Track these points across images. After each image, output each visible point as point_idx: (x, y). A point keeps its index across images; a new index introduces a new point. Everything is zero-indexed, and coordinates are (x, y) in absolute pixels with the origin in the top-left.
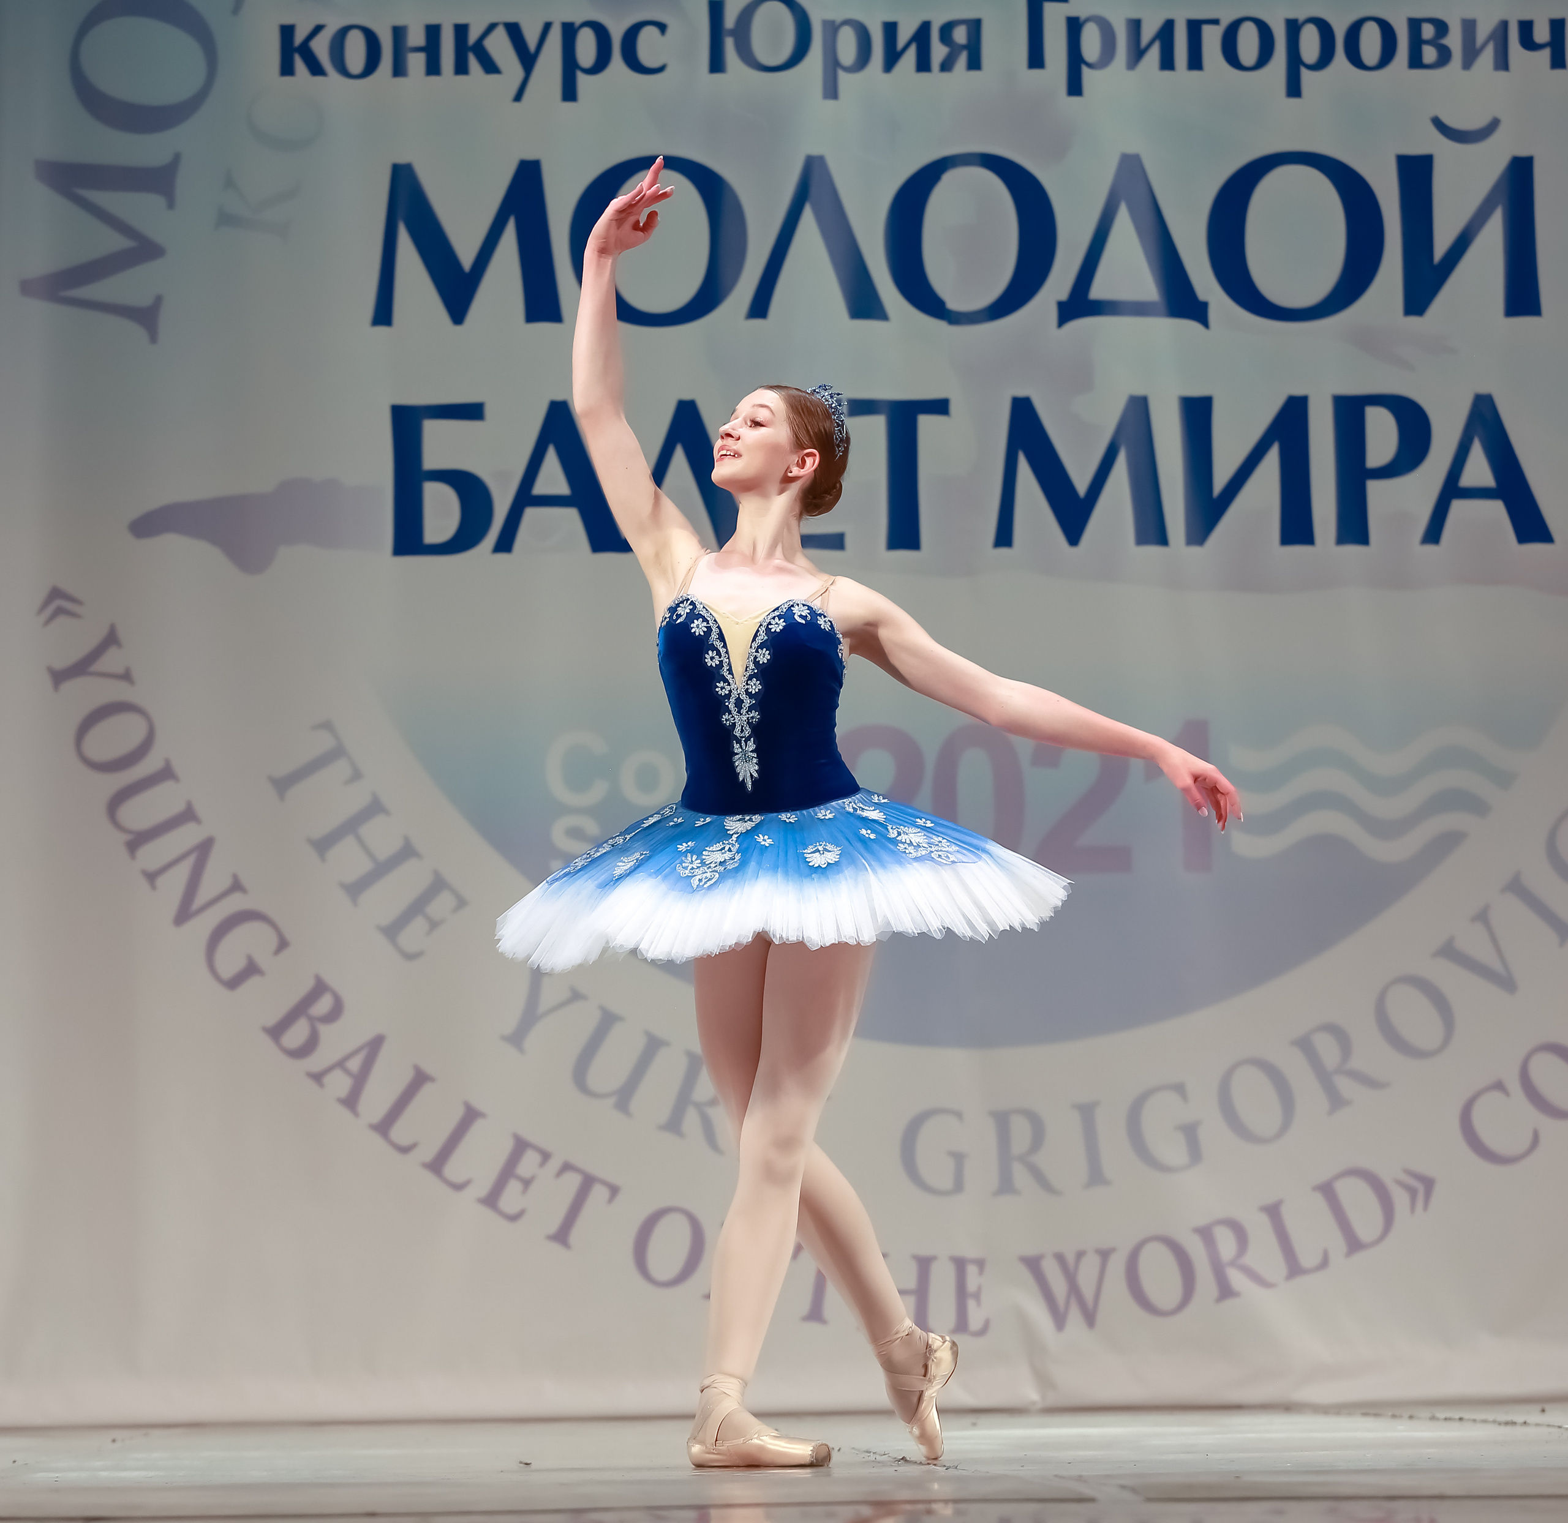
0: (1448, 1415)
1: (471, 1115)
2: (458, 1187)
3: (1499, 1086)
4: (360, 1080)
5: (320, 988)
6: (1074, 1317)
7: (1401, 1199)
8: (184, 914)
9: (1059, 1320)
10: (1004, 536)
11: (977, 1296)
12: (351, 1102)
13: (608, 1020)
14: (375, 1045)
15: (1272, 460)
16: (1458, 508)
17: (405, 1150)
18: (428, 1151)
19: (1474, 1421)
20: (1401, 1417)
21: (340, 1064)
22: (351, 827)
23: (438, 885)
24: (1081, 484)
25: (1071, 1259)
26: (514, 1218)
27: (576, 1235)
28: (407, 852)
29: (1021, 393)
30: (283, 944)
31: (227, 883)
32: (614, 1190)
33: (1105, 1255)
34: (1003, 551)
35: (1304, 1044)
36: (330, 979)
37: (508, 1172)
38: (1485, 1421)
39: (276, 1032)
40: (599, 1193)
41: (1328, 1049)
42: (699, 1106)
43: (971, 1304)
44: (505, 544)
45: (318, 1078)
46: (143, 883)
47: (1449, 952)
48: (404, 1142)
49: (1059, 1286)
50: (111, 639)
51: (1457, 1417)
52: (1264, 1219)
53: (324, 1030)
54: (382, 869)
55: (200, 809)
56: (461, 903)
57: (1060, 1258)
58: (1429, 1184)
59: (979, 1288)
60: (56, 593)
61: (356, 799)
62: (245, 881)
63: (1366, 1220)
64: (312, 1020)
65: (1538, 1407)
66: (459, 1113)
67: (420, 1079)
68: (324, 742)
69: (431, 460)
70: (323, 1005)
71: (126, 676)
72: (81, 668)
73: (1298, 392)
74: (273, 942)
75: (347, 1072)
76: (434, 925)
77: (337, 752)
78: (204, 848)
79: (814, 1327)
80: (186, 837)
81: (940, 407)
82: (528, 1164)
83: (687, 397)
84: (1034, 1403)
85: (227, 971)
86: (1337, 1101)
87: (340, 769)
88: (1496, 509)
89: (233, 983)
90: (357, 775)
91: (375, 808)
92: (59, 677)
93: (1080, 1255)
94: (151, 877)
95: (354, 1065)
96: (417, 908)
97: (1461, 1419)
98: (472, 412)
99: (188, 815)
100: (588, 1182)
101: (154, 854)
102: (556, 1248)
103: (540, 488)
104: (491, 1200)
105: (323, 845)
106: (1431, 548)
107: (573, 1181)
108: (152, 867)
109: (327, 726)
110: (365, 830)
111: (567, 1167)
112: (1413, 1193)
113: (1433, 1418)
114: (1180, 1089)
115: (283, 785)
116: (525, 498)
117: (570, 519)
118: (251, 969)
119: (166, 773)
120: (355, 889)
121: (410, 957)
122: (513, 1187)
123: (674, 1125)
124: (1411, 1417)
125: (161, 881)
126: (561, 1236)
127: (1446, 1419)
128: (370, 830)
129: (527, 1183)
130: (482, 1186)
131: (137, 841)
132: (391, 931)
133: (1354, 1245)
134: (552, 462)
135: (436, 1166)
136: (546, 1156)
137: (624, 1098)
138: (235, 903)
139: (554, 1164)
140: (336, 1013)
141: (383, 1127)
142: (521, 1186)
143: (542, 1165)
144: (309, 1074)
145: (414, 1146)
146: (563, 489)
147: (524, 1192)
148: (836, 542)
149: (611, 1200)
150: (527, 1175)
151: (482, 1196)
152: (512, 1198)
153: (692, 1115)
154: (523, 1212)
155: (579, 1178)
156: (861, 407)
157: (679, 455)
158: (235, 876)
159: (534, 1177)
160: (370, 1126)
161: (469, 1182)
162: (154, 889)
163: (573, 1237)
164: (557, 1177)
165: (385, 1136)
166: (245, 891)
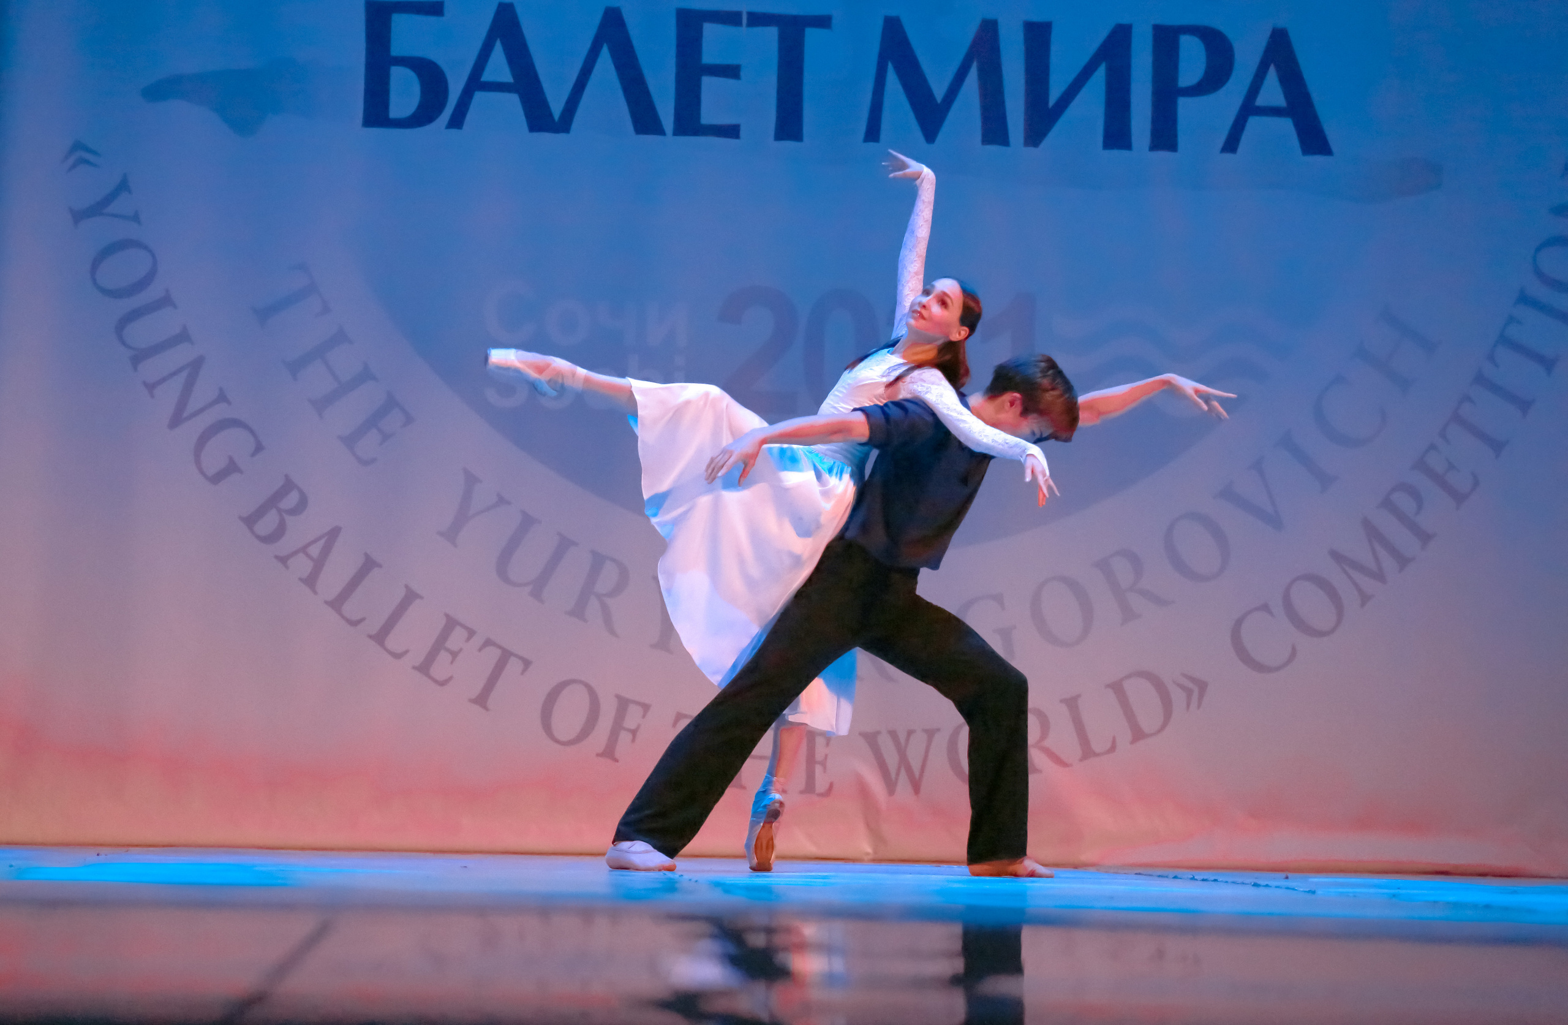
0: (1205, 878)
1: (411, 597)
2: (397, 656)
3: (1265, 608)
4: (319, 565)
5: (288, 485)
6: (903, 784)
7: (1178, 697)
8: (177, 420)
9: (891, 786)
10: (873, 133)
11: (823, 764)
12: (311, 581)
13: (528, 522)
14: (334, 534)
15: (1100, 76)
16: (1254, 123)
17: (354, 623)
18: (374, 625)
19: (1227, 882)
20: (1167, 877)
21: (304, 550)
22: (319, 352)
23: (391, 403)
24: (939, 91)
25: (902, 738)
26: (442, 683)
27: (494, 699)
28: (365, 376)
29: (893, 13)
30: (259, 448)
31: (216, 394)
32: (527, 663)
33: (931, 733)
34: (872, 145)
35: (1104, 566)
36: (296, 479)
37: (439, 644)
38: (1234, 883)
39: (250, 521)
40: (514, 665)
41: (1122, 570)
42: (600, 596)
43: (818, 769)
44: (457, 122)
45: (283, 560)
46: (144, 392)
47: (1228, 494)
48: (354, 616)
49: (892, 760)
50: (123, 186)
51: (1213, 878)
52: (1064, 708)
53: (290, 520)
54: (344, 388)
55: (192, 332)
56: (409, 420)
57: (893, 734)
58: (1202, 686)
59: (826, 756)
60: (77, 146)
61: (325, 329)
62: (229, 394)
63: (1149, 715)
64: (279, 511)
65: (1283, 875)
66: (401, 593)
67: (369, 565)
68: (299, 281)
69: (398, 48)
70: (292, 500)
71: (136, 218)
72: (97, 209)
73: (1125, 21)
74: (251, 445)
75: (308, 555)
76: (385, 437)
77: (311, 290)
78: (196, 365)
80: (182, 354)
81: (823, 22)
82: (457, 638)
84: (868, 854)
85: (211, 471)
86: (1128, 614)
87: (313, 303)
88: (1286, 126)
89: (217, 479)
90: (326, 309)
91: (340, 338)
92: (79, 216)
93: (910, 733)
94: (151, 387)
95: (315, 550)
96: (372, 422)
97: (1215, 880)
98: (434, 9)
99: (183, 337)
100: (506, 656)
101: (153, 368)
102: (477, 709)
103: (487, 76)
104: (424, 668)
105: (295, 367)
106: (1228, 156)
107: (493, 654)
108: (152, 378)
109: (303, 267)
110: (331, 356)
111: (488, 643)
112: (1189, 692)
113: (1193, 879)
114: (998, 599)
115: (265, 313)
116: (475, 83)
117: (512, 102)
118: (232, 468)
119: (166, 301)
120: (322, 404)
121: (365, 463)
122: (443, 657)
123: (578, 611)
124: (1175, 877)
125: (158, 391)
126: (482, 700)
127: (1203, 880)
128: (336, 356)
129: (454, 655)
130: (417, 656)
131: (138, 358)
132: (350, 441)
133: (1138, 734)
134: (498, 54)
135: (380, 637)
136: (471, 633)
137: (538, 588)
138: (220, 412)
139: (477, 641)
140: (301, 507)
141: (337, 604)
142: (450, 657)
143: (468, 639)
144: (277, 557)
145: (362, 620)
146: (507, 77)
147: (452, 663)
148: (731, 131)
149: (523, 672)
150: (455, 648)
151: (417, 664)
152: (441, 667)
153: (593, 605)
154: (451, 678)
155: (497, 653)
156: (758, 19)
157: (605, 53)
158: (221, 389)
159: (461, 650)
160: (326, 602)
161: (406, 652)
162: (152, 396)
163: (491, 702)
164: (480, 650)
165: (338, 611)
166: (229, 402)
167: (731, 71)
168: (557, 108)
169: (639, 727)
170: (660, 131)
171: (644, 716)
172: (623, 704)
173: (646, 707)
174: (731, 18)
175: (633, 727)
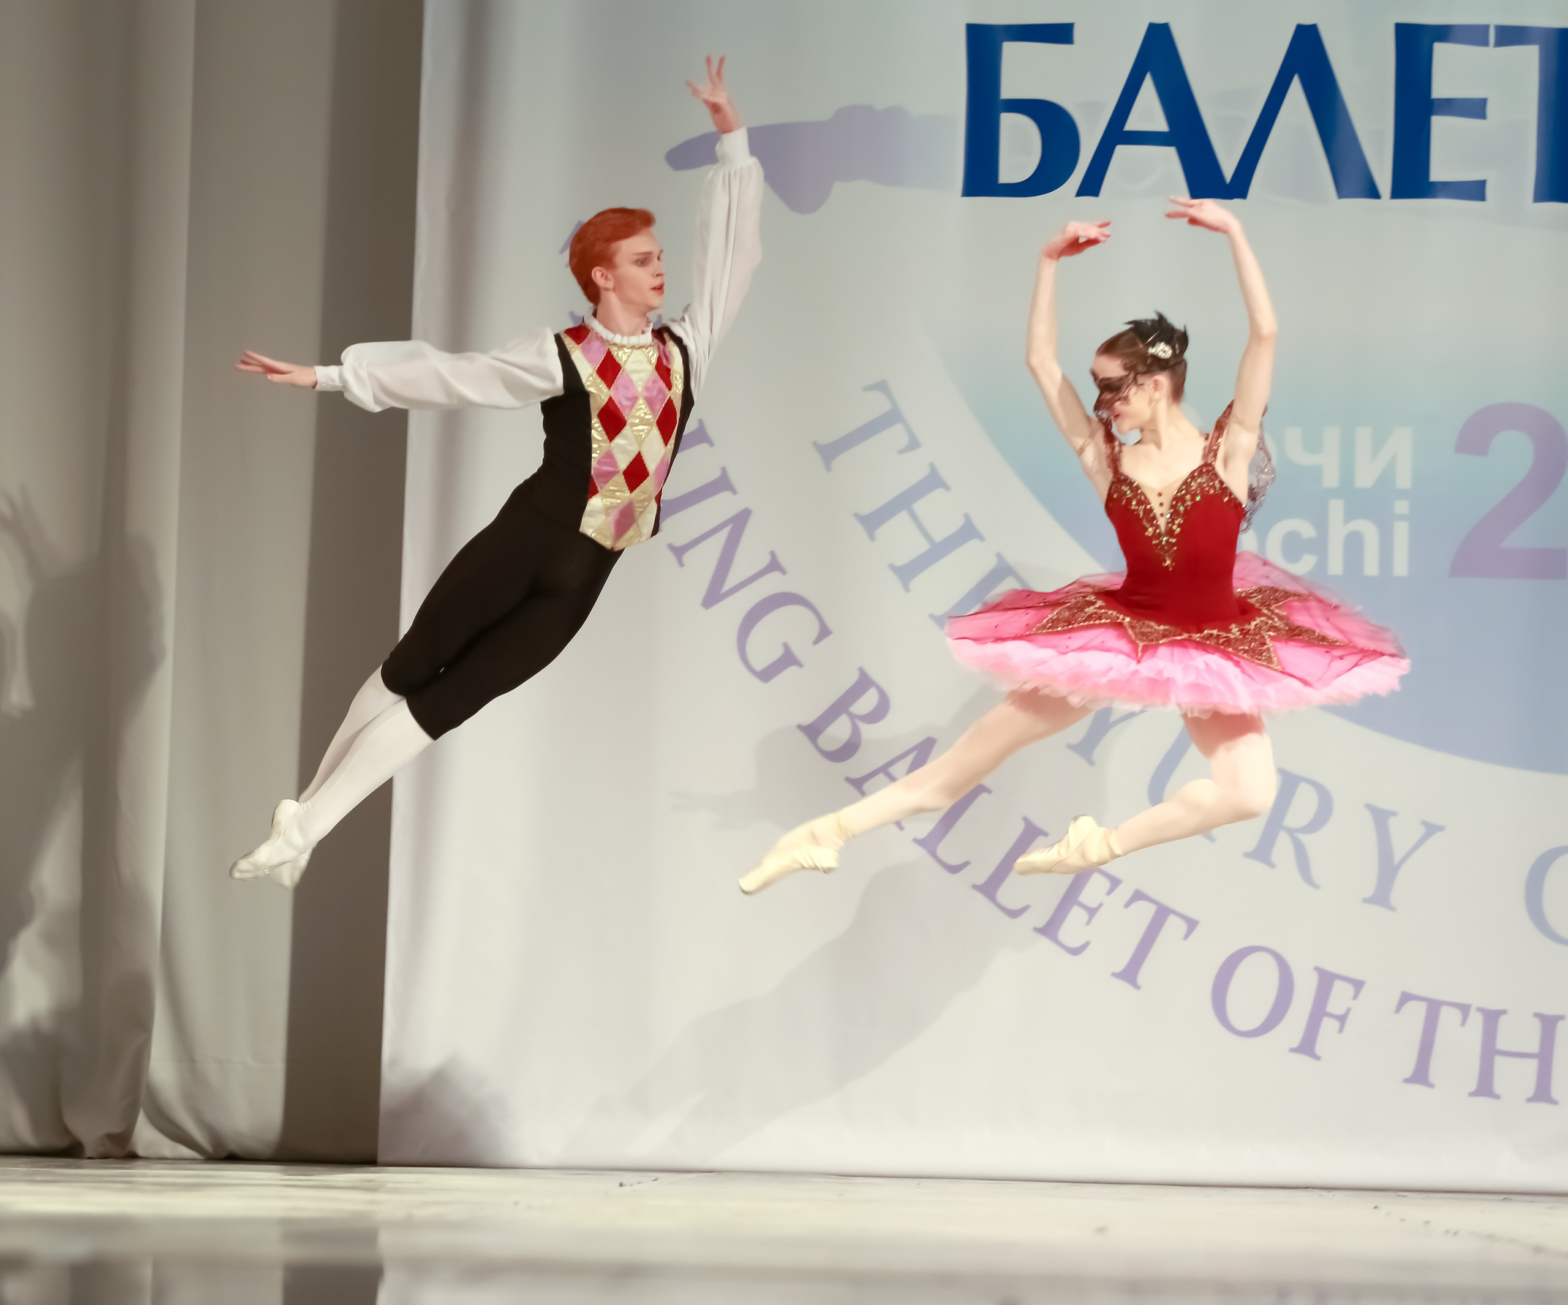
1: (1031, 832)
2: (1014, 914)
5: (864, 682)
8: (713, 596)
14: (925, 748)
17: (954, 869)
18: (982, 873)
21: (884, 770)
22: (904, 502)
23: (1002, 571)
26: (1075, 951)
27: (1144, 975)
28: (968, 532)
30: (824, 632)
31: (766, 560)
32: (1192, 925)
36: (874, 674)
37: (1070, 898)
39: (813, 731)
40: (1174, 927)
42: (1291, 832)
44: (1091, 186)
45: (859, 785)
46: (671, 558)
48: (954, 861)
53: (867, 730)
54: (938, 551)
55: (734, 478)
61: (913, 470)
62: (783, 560)
64: (852, 717)
66: (1019, 828)
68: (878, 405)
69: (1008, 90)
70: (867, 702)
74: (814, 629)
77: (892, 418)
78: (739, 521)
79: (1417, 1089)
80: (720, 507)
82: (1094, 890)
83: (1307, 21)
85: (760, 664)
87: (896, 435)
89: (767, 675)
90: (913, 444)
91: (933, 481)
94: (679, 552)
96: (976, 596)
98: (1060, 34)
99: (722, 484)
100: (1162, 913)
101: (682, 526)
102: (1123, 986)
103: (1132, 124)
104: (1050, 930)
105: (872, 522)
107: (1144, 912)
108: (679, 542)
109: (882, 387)
110: (924, 506)
111: (1138, 896)
115: (829, 452)
116: (1116, 134)
117: (1168, 156)
118: (788, 659)
119: (699, 436)
120: (907, 573)
122: (1076, 915)
123: (1262, 853)
125: (687, 557)
126: (1130, 974)
128: (927, 506)
129: (1092, 912)
130: (1041, 914)
134: (1148, 93)
135: (989, 888)
136: (1115, 882)
138: (772, 585)
139: (1124, 892)
140: (879, 712)
141: (930, 843)
142: (1084, 915)
143: (1109, 893)
144: (848, 780)
145: (967, 864)
146: (1160, 125)
147: (1088, 923)
148: (1475, 191)
149: (1186, 937)
150: (1093, 904)
151: (1041, 924)
152: (1074, 927)
153: (1283, 842)
154: (1086, 945)
155: (1151, 909)
156: (1511, 36)
157: (1296, 91)
158: (773, 554)
159: (1101, 905)
160: (916, 841)
161: (1026, 908)
162: (681, 564)
163: (1142, 977)
164: (1127, 905)
165: (933, 854)
166: (783, 572)
167: (1475, 108)
168: (1228, 166)
169: (1349, 1010)
170: (1374, 193)
171: (1355, 997)
172: (1326, 980)
173: (1358, 985)
174: (1474, 35)
175: (1340, 1012)
